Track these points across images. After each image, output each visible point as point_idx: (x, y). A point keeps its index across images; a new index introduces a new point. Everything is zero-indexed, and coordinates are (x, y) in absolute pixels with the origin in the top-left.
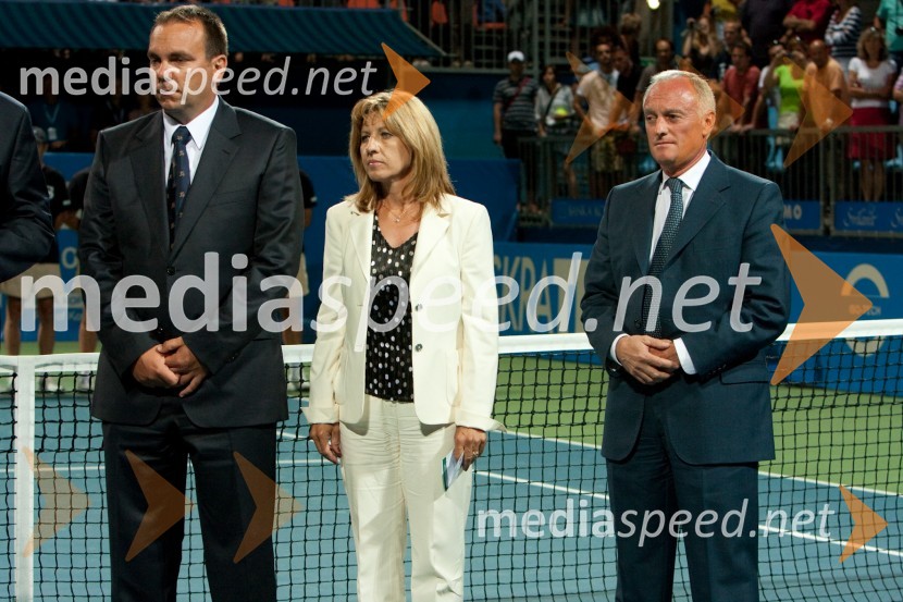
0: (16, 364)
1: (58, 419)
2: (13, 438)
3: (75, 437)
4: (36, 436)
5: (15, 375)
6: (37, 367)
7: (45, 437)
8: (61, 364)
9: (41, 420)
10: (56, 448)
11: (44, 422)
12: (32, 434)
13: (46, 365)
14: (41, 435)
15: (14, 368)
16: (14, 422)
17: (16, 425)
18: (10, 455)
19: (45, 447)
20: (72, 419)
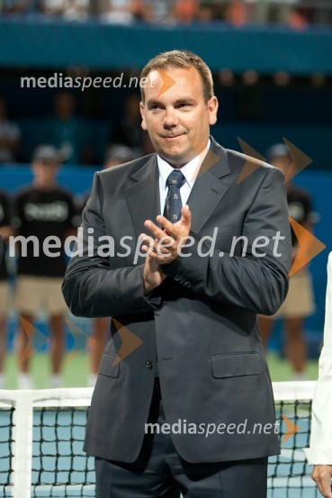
0: (13, 398)
1: (55, 453)
2: (10, 471)
3: (71, 471)
4: (33, 470)
5: (13, 409)
6: (35, 401)
7: (42, 470)
8: (59, 399)
9: (38, 453)
10: (53, 481)
11: (41, 455)
12: (29, 468)
13: (44, 400)
14: (39, 468)
15: (13, 402)
16: (11, 456)
17: (13, 459)
18: (6, 488)
19: (42, 481)
20: (69, 453)
